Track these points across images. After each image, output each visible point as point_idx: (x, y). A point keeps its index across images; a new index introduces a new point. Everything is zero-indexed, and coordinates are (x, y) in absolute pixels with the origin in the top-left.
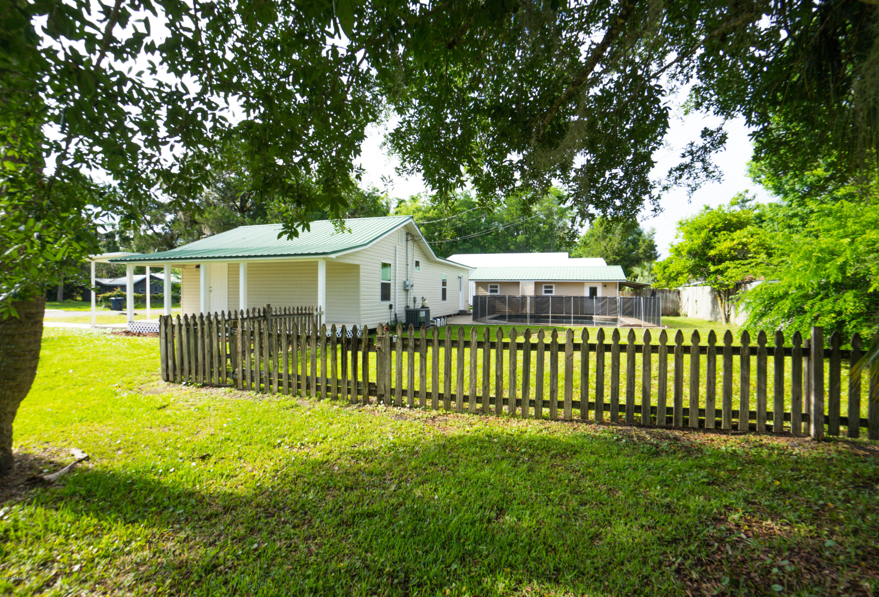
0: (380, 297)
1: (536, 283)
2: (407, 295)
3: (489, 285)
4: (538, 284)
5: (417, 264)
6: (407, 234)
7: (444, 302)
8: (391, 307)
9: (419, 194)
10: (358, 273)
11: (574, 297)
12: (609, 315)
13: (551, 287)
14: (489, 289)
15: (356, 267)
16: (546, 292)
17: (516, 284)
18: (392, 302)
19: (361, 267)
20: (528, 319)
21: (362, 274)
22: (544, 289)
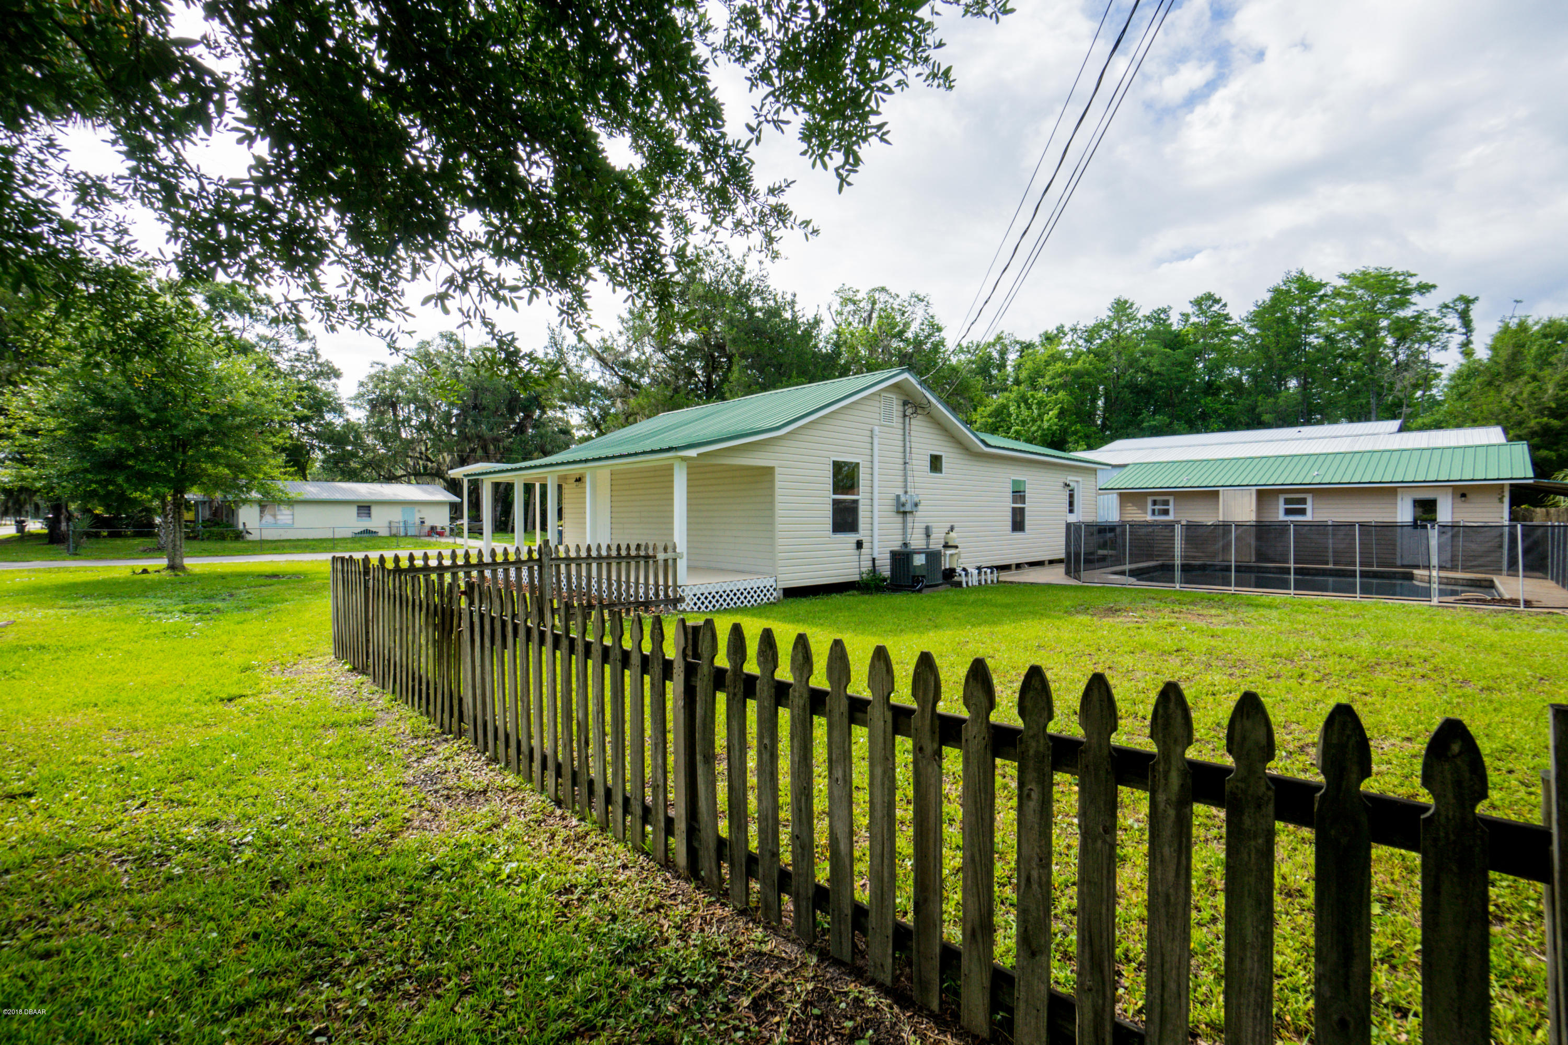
0: (830, 527)
1: (1259, 493)
2: (904, 522)
3: (1150, 500)
4: (1265, 495)
5: (936, 463)
6: (905, 403)
7: (1018, 535)
8: (859, 545)
9: (1060, 329)
10: (772, 481)
11: (1362, 525)
12: (1465, 569)
13: (1304, 501)
14: (1150, 507)
15: (767, 473)
16: (1288, 512)
17: (1210, 495)
18: (863, 533)
19: (777, 470)
20: (1178, 574)
21: (778, 484)
22: (1282, 506)
